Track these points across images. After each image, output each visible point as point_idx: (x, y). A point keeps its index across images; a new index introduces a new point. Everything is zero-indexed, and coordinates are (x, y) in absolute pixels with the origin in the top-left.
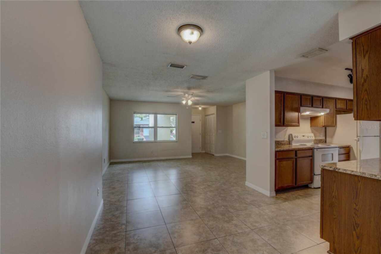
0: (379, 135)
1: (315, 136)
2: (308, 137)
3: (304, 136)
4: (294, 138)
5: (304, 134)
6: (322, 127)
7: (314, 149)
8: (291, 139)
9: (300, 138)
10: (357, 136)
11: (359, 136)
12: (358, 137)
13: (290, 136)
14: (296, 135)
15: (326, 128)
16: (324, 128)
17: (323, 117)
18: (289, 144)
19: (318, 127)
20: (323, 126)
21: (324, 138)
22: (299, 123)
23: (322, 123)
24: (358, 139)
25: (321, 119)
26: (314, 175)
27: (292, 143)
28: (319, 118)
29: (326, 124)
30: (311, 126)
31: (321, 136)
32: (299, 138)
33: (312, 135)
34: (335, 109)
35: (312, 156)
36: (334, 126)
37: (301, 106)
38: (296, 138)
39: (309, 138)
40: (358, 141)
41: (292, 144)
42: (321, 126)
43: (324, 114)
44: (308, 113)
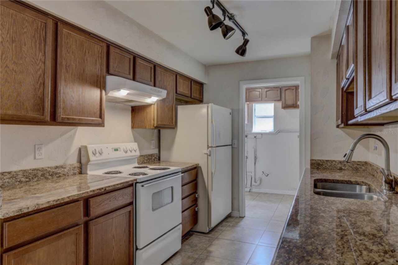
0: (231, 144)
1: (140, 149)
2: (126, 152)
3: (116, 150)
4: (92, 158)
5: (116, 146)
6: (152, 129)
7: (136, 183)
8: (84, 160)
9: (109, 154)
10: (208, 147)
11: (212, 147)
12: (210, 149)
13: (82, 152)
14: (97, 147)
15: (159, 131)
16: (156, 131)
17: (156, 106)
18: (81, 173)
19: (145, 128)
20: (156, 127)
21: (156, 151)
22: (101, 116)
23: (154, 120)
24: (210, 152)
25: (152, 110)
26: (137, 249)
27: (86, 169)
28: (148, 110)
29: (159, 123)
30: (133, 127)
31: (152, 147)
32: (103, 157)
33: (135, 146)
34: (175, 94)
35: (131, 204)
36: (174, 128)
37: (108, 72)
38: (98, 154)
39: (129, 154)
40: (210, 155)
41: (87, 174)
42: (152, 127)
43: (158, 101)
44: (123, 93)
